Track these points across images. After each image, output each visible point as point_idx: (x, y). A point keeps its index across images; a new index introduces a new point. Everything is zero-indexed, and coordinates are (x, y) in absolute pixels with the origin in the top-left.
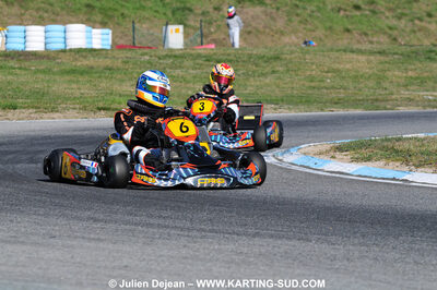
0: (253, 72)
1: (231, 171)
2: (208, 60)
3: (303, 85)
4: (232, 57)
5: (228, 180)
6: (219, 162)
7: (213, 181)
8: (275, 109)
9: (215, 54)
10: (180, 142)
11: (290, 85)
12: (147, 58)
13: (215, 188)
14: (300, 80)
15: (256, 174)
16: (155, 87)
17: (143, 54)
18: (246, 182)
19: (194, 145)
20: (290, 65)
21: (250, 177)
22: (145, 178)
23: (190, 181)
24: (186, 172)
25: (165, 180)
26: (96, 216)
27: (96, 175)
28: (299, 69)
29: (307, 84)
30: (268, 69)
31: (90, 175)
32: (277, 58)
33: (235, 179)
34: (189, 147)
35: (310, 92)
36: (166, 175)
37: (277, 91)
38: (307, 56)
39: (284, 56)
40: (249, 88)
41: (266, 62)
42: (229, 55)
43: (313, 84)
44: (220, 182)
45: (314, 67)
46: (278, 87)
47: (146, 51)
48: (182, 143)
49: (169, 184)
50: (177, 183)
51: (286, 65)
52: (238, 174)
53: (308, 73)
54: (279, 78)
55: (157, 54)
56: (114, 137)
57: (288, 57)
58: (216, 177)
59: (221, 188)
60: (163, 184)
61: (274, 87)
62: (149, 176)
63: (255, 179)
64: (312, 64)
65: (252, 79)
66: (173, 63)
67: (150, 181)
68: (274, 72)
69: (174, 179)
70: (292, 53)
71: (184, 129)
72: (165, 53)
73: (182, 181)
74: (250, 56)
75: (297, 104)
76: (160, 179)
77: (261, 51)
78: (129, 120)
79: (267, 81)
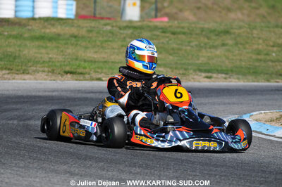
0: (205, 44)
1: (222, 136)
2: (164, 32)
3: (251, 58)
4: (186, 30)
5: (220, 144)
6: (211, 127)
7: (207, 144)
8: (225, 78)
9: (170, 26)
10: (175, 107)
11: (238, 57)
12: (109, 28)
13: (208, 151)
14: (247, 53)
15: (244, 139)
16: (144, 56)
17: (106, 25)
18: (236, 146)
19: (188, 110)
20: (238, 39)
21: (239, 142)
22: (144, 139)
23: (185, 143)
24: (183, 135)
25: (163, 141)
26: (72, 170)
27: (95, 134)
28: (247, 43)
29: (254, 57)
30: (218, 42)
31: (89, 134)
32: (227, 32)
33: (227, 143)
34: (183, 112)
35: (257, 64)
36: (163, 137)
37: (227, 62)
38: (255, 32)
39: (232, 31)
40: (202, 59)
41: (217, 35)
42: (183, 28)
43: (259, 57)
44: (213, 145)
45: (261, 41)
46: (228, 58)
47: (108, 21)
48: (177, 108)
49: (166, 145)
50: (174, 144)
51: (235, 39)
52: (229, 139)
53: (255, 47)
54: (229, 50)
55: (118, 24)
56: (110, 99)
57: (237, 31)
58: (210, 141)
59: (214, 152)
60: (160, 145)
61: (224, 58)
62: (147, 137)
63: (243, 145)
64: (259, 38)
65: (204, 51)
66: (132, 33)
67: (148, 142)
68: (223, 45)
69: (171, 141)
70: (240, 28)
71: (179, 95)
72: (125, 24)
73: (179, 143)
74: (202, 30)
75: (244, 75)
76: (157, 140)
77: (212, 25)
78: (123, 85)
79: (218, 52)
